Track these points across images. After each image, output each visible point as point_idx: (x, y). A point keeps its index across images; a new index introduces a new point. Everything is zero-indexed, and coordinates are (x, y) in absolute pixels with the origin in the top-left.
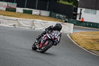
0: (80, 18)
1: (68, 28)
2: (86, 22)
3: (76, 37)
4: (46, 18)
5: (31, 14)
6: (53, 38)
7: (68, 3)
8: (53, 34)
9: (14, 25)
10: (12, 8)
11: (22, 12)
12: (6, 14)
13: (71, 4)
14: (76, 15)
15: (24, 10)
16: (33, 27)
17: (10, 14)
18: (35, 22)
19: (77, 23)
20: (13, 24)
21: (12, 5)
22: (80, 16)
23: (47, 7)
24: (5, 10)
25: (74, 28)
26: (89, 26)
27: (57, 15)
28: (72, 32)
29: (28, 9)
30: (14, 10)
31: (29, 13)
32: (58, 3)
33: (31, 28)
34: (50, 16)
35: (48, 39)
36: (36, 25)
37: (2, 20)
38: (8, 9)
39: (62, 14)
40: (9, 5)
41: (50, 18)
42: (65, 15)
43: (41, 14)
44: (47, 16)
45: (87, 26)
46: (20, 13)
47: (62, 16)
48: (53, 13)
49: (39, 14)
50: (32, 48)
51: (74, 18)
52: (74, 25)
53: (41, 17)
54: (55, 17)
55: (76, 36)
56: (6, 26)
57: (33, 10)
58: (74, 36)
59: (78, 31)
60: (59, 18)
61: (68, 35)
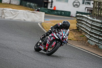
0: (51, 7)
1: (39, 17)
2: (57, 11)
3: (47, 26)
4: (16, 7)
5: (1, 2)
6: (61, 38)
8: (61, 33)
14: (47, 3)
16: (3, 16)
18: (5, 11)
19: (49, 12)
22: (52, 4)
25: (45, 17)
26: (61, 15)
27: (28, 3)
28: (43, 21)
33: (1, 17)
34: (21, 4)
35: (55, 39)
36: (6, 14)
39: (33, 2)
41: (20, 7)
42: (36, 3)
43: (11, 3)
44: (17, 4)
45: (58, 15)
47: (33, 5)
48: (24, 2)
49: (9, 2)
51: (45, 7)
52: (46, 13)
53: (12, 6)
54: (26, 6)
58: (45, 25)
59: (50, 20)
60: (30, 7)
61: (39, 24)
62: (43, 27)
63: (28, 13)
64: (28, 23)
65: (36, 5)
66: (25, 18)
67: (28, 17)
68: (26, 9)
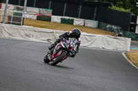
3: (134, 57)
4: (92, 30)
5: (72, 24)
6: (68, 46)
7: (123, 10)
8: (68, 42)
9: (48, 40)
10: (45, 16)
11: (60, 21)
12: (38, 24)
13: (128, 11)
14: (135, 26)
15: (61, 19)
17: (43, 25)
19: (137, 37)
20: (46, 39)
21: (45, 12)
23: (95, 14)
24: (36, 18)
25: (132, 44)
27: (108, 26)
28: (129, 50)
29: (68, 18)
30: (49, 19)
31: (69, 24)
32: (110, 9)
34: (99, 27)
37: (32, 33)
38: (40, 18)
39: (115, 25)
40: (42, 12)
41: (98, 30)
43: (86, 25)
44: (94, 27)
46: (56, 22)
47: (116, 28)
48: (102, 24)
49: (82, 24)
50: (45, 60)
51: (131, 31)
52: (132, 39)
53: (86, 29)
54: (105, 29)
55: (135, 55)
56: (37, 41)
57: (75, 19)
58: (131, 55)
60: (111, 30)
61: (123, 54)
62: (128, 58)
63: (108, 39)
64: (108, 52)
65: (119, 28)
66: (105, 45)
67: (109, 45)
68: (106, 33)
